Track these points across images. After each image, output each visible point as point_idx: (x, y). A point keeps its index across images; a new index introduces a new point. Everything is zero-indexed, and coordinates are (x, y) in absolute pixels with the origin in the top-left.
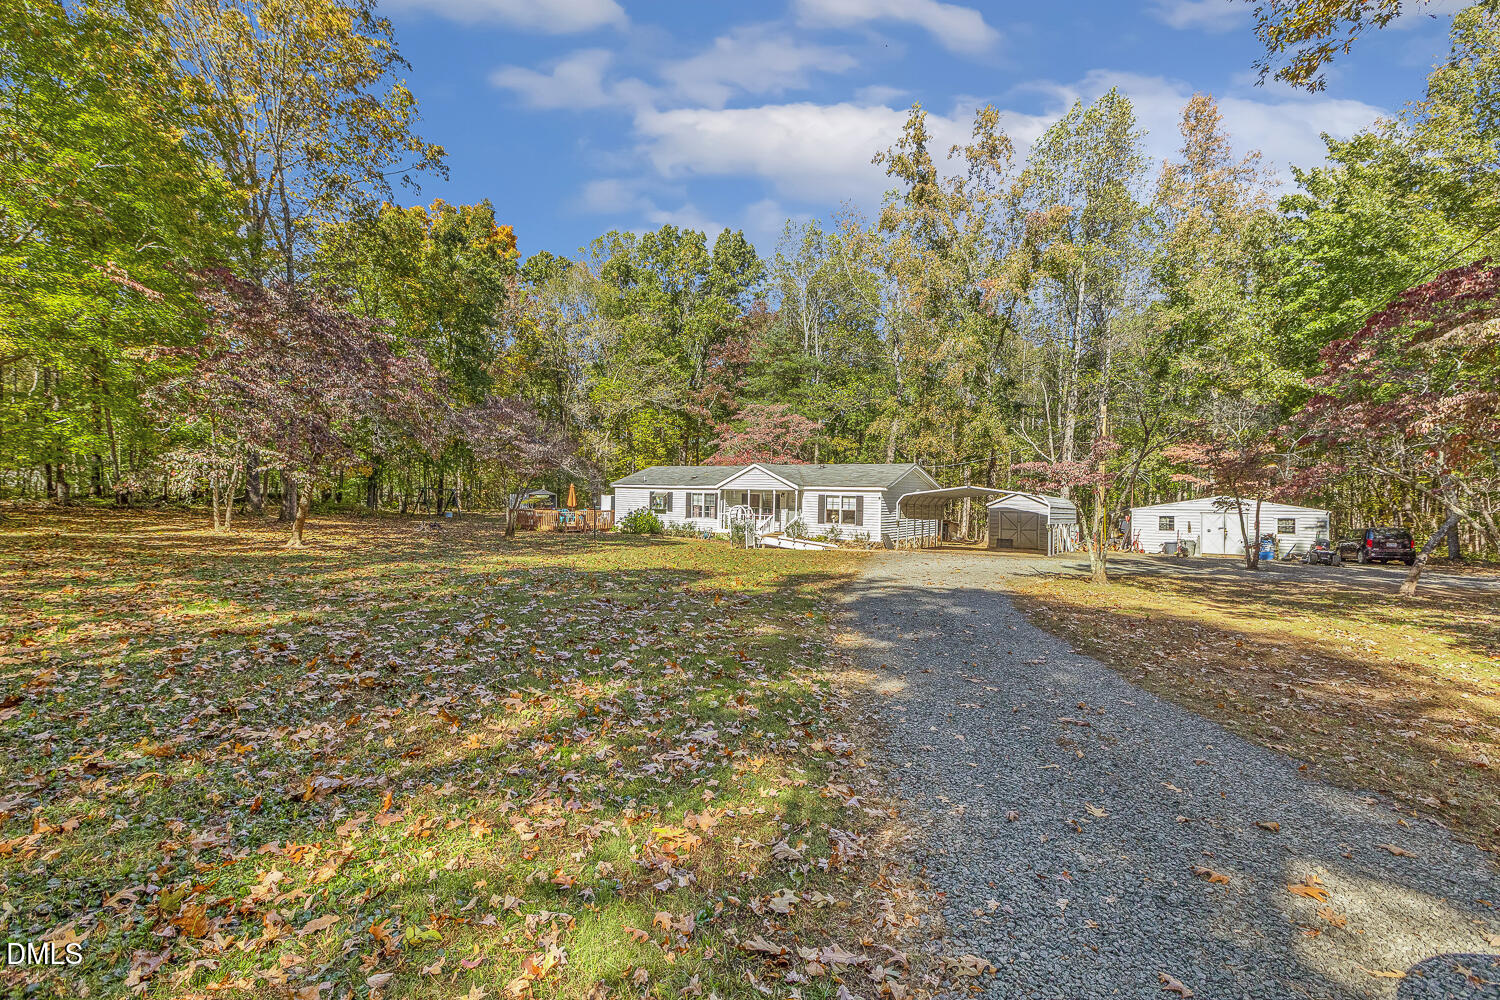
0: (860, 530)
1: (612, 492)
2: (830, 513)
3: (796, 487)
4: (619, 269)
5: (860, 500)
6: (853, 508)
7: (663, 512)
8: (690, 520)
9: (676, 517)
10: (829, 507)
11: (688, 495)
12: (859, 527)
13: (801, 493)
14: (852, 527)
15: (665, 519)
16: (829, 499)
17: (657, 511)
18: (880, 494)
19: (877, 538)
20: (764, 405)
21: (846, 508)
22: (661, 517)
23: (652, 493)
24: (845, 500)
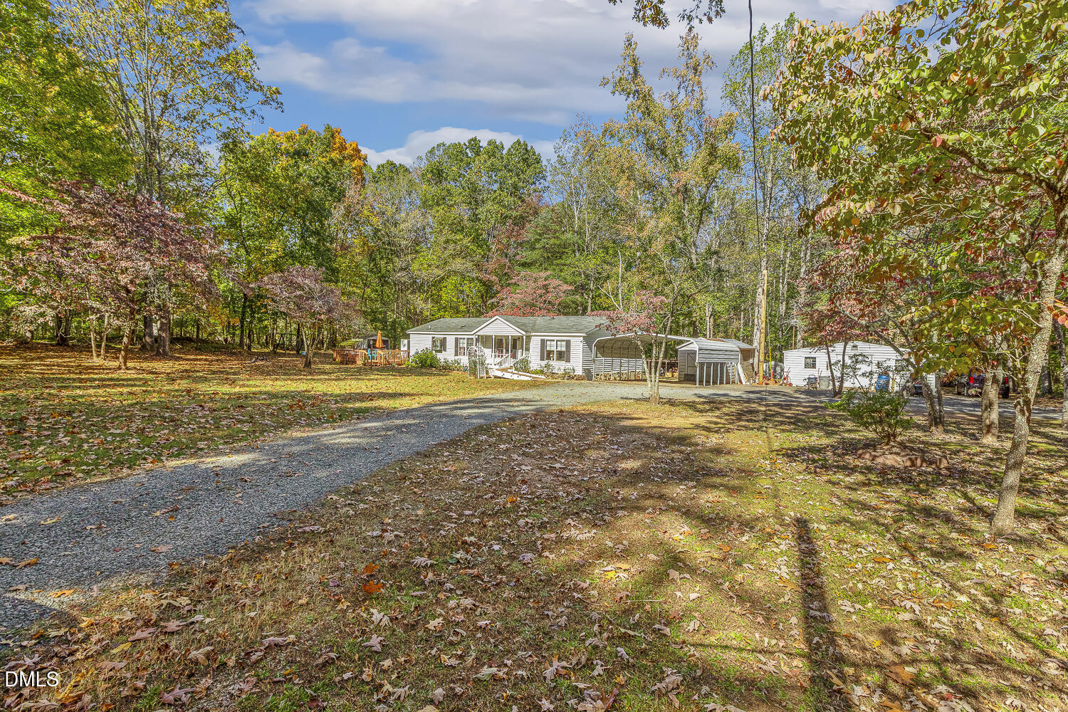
0: (569, 366)
1: (407, 337)
2: (549, 353)
3: (524, 333)
4: (432, 171)
5: (568, 343)
6: (564, 349)
7: (440, 351)
8: (456, 358)
9: (447, 356)
10: (548, 348)
11: (457, 339)
12: (568, 364)
13: (529, 338)
14: (563, 363)
15: (441, 356)
16: (548, 343)
17: (437, 351)
18: (582, 338)
19: (579, 372)
20: (534, 272)
21: (559, 349)
22: (439, 356)
23: (433, 338)
24: (559, 343)
